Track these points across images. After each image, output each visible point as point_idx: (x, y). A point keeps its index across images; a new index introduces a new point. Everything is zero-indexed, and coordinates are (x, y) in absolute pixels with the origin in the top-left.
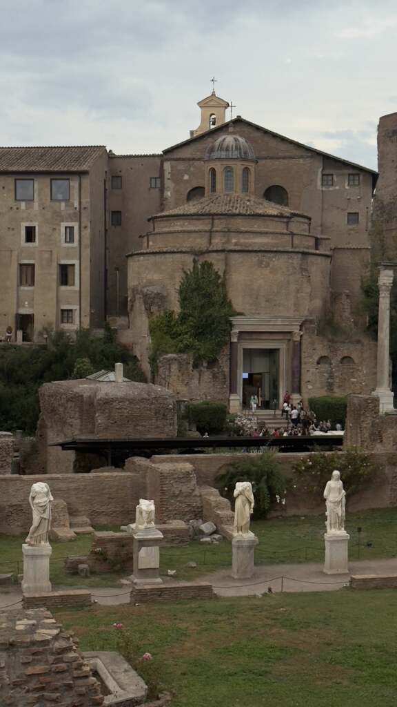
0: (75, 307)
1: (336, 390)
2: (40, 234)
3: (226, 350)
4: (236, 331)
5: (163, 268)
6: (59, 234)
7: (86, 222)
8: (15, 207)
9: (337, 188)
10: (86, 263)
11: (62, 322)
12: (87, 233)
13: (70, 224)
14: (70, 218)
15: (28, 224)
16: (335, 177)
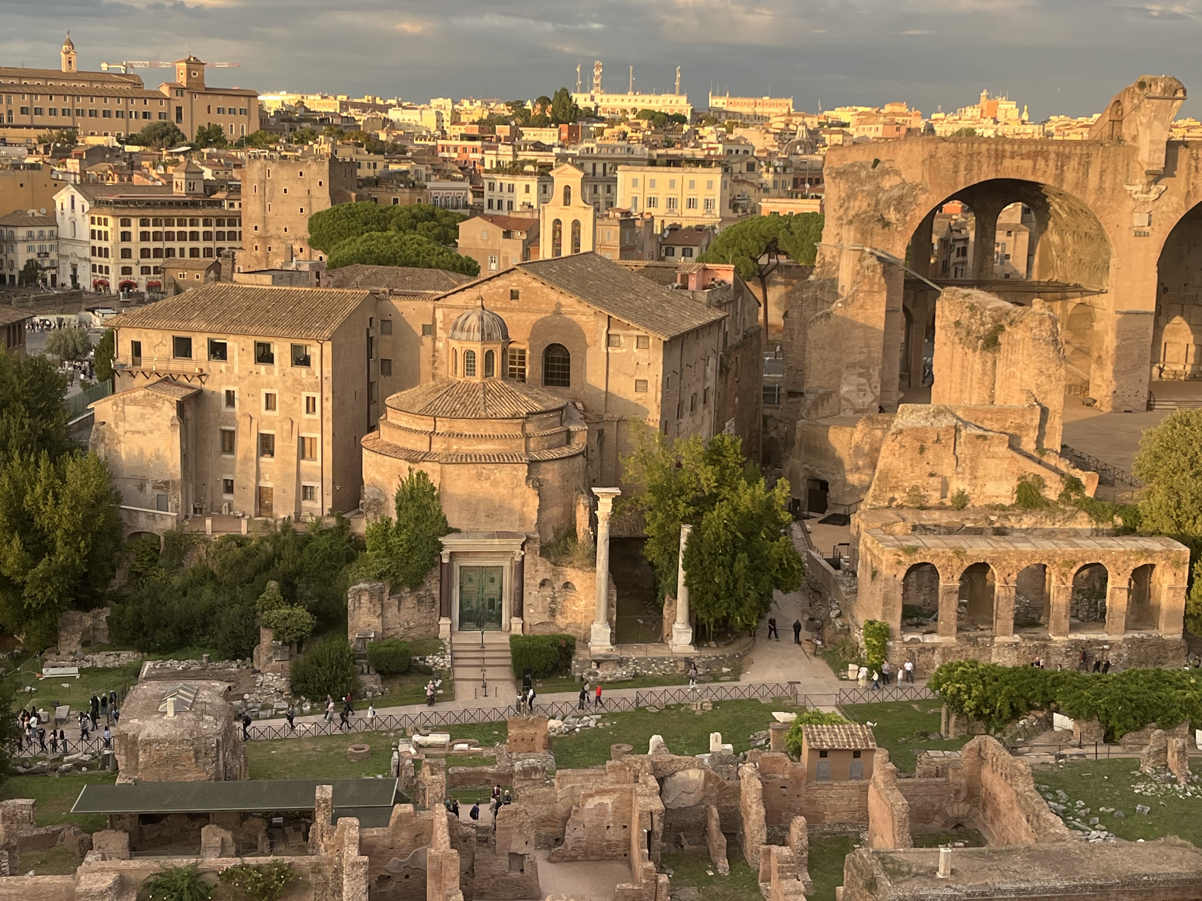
0: (317, 484)
1: (558, 616)
2: (282, 402)
3: (436, 572)
4: (446, 552)
5: (383, 470)
6: (301, 404)
7: (328, 393)
8: (254, 372)
9: (624, 350)
10: (328, 437)
11: (305, 498)
12: (328, 405)
13: (311, 394)
14: (312, 388)
15: (269, 391)
16: (622, 338)
